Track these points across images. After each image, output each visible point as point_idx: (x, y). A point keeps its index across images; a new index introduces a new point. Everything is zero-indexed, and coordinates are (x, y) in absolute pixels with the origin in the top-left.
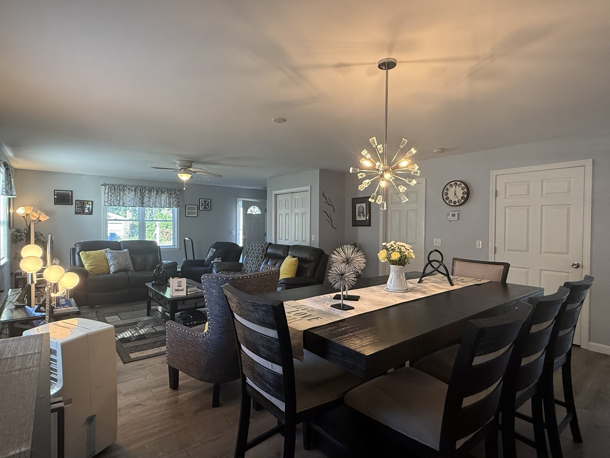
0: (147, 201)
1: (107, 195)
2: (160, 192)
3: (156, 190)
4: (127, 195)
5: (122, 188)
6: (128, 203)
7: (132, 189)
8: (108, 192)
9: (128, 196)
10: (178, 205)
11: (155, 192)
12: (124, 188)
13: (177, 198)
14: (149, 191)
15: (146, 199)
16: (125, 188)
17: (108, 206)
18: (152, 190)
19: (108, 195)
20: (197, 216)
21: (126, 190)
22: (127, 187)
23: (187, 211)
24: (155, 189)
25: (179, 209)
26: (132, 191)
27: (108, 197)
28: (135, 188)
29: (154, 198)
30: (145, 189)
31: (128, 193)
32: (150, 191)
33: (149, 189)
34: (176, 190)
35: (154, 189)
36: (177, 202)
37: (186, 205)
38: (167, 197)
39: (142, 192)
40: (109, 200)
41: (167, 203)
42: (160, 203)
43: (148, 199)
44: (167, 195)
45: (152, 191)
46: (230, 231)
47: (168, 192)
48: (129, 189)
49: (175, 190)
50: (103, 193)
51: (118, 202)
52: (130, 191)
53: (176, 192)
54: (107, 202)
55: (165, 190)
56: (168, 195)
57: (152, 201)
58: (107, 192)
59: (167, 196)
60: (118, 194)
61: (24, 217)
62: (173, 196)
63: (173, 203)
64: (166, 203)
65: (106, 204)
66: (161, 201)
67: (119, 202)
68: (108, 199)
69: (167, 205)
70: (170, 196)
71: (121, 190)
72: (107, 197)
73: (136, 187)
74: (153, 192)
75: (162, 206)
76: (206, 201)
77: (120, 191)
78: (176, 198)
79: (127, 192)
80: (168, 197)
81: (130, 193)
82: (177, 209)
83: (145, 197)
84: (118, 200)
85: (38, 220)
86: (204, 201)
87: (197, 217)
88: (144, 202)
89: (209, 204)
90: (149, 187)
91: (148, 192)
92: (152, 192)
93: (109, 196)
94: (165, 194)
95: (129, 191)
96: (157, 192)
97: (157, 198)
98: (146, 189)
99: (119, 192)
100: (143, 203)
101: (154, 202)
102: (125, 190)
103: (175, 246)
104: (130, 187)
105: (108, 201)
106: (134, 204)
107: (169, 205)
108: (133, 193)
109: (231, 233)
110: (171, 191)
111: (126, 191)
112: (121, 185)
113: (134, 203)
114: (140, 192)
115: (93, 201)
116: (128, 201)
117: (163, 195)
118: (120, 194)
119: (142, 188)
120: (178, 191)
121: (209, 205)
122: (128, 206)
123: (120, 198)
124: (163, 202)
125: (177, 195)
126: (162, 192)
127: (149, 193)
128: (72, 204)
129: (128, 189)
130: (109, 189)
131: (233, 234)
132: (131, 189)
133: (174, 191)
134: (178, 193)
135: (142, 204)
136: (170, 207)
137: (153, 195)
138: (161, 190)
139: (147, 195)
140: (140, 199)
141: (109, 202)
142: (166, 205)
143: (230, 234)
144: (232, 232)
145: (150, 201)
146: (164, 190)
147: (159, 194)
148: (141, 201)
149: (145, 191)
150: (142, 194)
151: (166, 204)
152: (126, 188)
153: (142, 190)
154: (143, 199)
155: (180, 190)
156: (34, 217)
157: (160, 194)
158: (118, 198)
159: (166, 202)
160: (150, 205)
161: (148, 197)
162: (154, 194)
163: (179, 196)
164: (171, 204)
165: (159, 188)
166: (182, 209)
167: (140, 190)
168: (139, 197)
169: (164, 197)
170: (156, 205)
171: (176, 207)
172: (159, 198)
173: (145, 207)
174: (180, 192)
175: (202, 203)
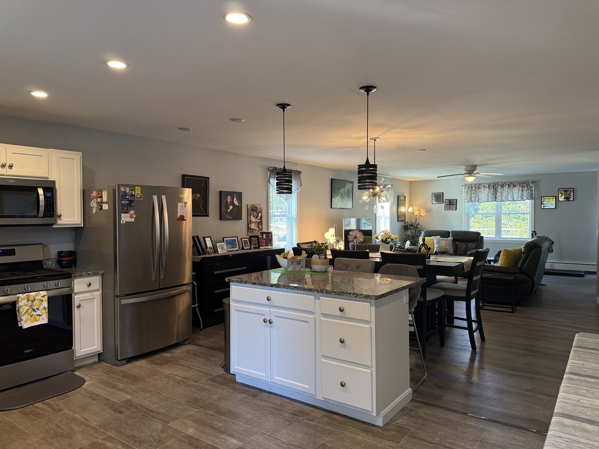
0: (499, 196)
1: (466, 193)
2: (511, 186)
4: (483, 192)
5: (478, 186)
6: (483, 199)
7: (486, 186)
8: (467, 191)
10: (531, 198)
11: (507, 186)
12: (479, 186)
14: (501, 186)
15: (499, 194)
16: (480, 186)
17: (467, 202)
18: (504, 185)
19: (467, 193)
21: (482, 187)
22: (482, 185)
23: (543, 202)
24: (507, 184)
25: (533, 201)
26: (486, 188)
27: (467, 195)
28: (489, 185)
32: (502, 186)
34: (529, 182)
35: (506, 184)
36: (530, 194)
37: (542, 197)
38: (519, 191)
39: (495, 188)
41: (520, 196)
42: (512, 197)
43: (501, 194)
44: (519, 188)
45: (505, 186)
47: (520, 185)
48: (484, 186)
49: (527, 183)
50: (464, 192)
51: (474, 199)
52: (485, 188)
53: (529, 185)
54: (466, 199)
55: (517, 183)
57: (504, 196)
58: (466, 191)
59: (519, 189)
60: (475, 192)
61: (412, 213)
62: (526, 188)
63: (526, 196)
65: (466, 201)
66: (513, 195)
68: (467, 197)
69: (519, 198)
71: (477, 188)
73: (490, 184)
74: (506, 186)
75: (514, 200)
76: (567, 191)
78: (529, 191)
79: (483, 189)
80: (520, 190)
81: (485, 190)
82: (532, 202)
83: (498, 192)
84: (474, 197)
85: (420, 216)
86: (565, 191)
87: (556, 209)
88: (497, 197)
90: (502, 183)
91: (500, 187)
92: (504, 187)
93: (468, 194)
94: (517, 188)
95: (484, 188)
96: (509, 186)
98: (499, 185)
99: (475, 190)
100: (496, 198)
101: (506, 196)
102: (480, 188)
103: (529, 238)
104: (485, 185)
110: (523, 184)
112: (477, 184)
115: (458, 199)
116: (483, 197)
117: (515, 188)
118: (476, 192)
119: (495, 185)
121: (571, 194)
122: (483, 201)
123: (476, 195)
124: (515, 195)
125: (530, 188)
126: (514, 186)
127: (501, 188)
128: (443, 203)
129: (483, 187)
130: (468, 188)
132: (485, 186)
134: (531, 185)
135: (495, 199)
136: (522, 199)
138: (512, 184)
139: (499, 191)
140: (494, 194)
141: (468, 199)
142: (518, 198)
145: (502, 195)
146: (516, 184)
147: (511, 188)
148: (494, 196)
149: (497, 187)
150: (495, 189)
152: (482, 186)
153: (495, 186)
154: (496, 195)
155: (534, 182)
156: (417, 213)
158: (475, 195)
159: (518, 196)
160: (503, 199)
161: (500, 192)
162: (506, 188)
163: (533, 188)
164: (523, 197)
165: (511, 183)
166: (536, 201)
167: (493, 187)
168: (492, 192)
169: (516, 191)
170: (508, 199)
171: (530, 200)
172: (511, 192)
173: (497, 201)
174: (534, 184)
175: (561, 194)
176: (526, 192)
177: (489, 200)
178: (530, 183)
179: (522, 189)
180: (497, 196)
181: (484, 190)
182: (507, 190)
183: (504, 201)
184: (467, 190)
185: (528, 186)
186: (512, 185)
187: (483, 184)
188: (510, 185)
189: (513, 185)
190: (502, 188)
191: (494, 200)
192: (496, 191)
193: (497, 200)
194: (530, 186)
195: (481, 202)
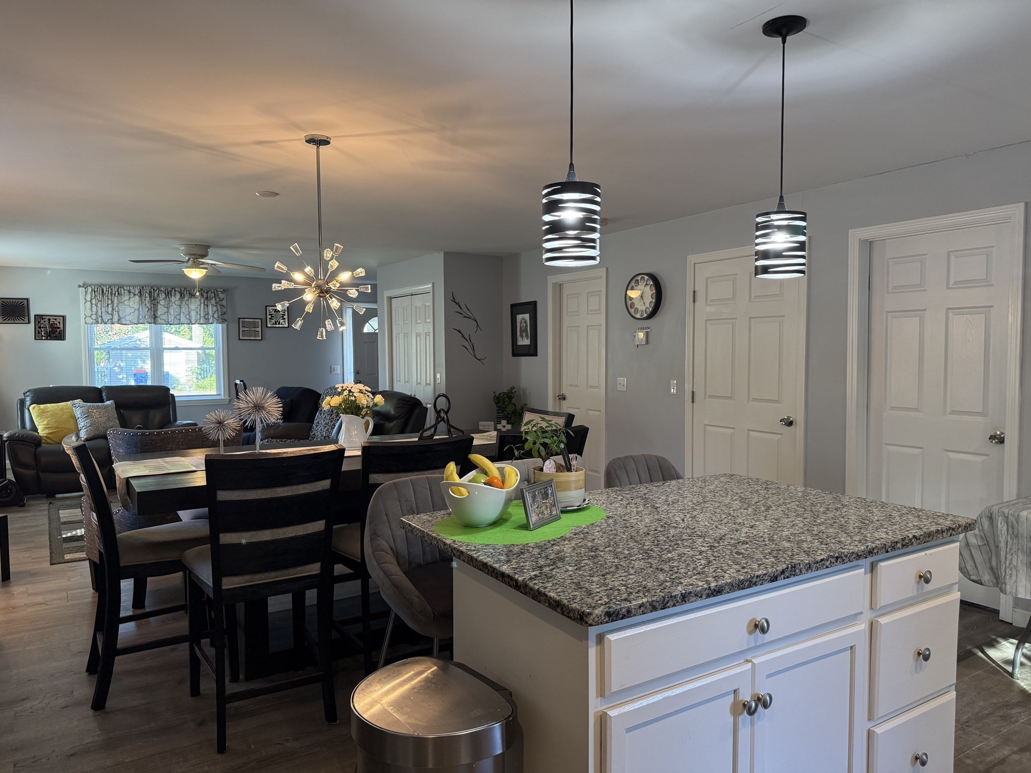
0: (163, 313)
1: (89, 303)
2: (186, 295)
3: (178, 292)
4: (126, 303)
5: (116, 290)
6: (128, 318)
7: (135, 291)
8: (91, 299)
9: (127, 305)
10: (222, 319)
11: (178, 295)
12: (119, 290)
13: (220, 305)
14: (165, 294)
15: (161, 310)
16: (121, 289)
17: (92, 324)
18: (171, 291)
19: (92, 304)
20: (261, 340)
21: (124, 293)
22: (125, 288)
23: (241, 329)
24: (176, 290)
25: (225, 325)
26: (135, 295)
27: (92, 307)
28: (140, 290)
29: (175, 306)
30: (159, 290)
31: (128, 299)
32: (168, 294)
33: (165, 290)
34: (218, 290)
35: (175, 291)
36: (220, 313)
37: (239, 318)
38: (200, 305)
39: (154, 297)
40: (93, 313)
41: (202, 315)
42: (188, 317)
43: (166, 310)
44: (200, 300)
45: (173, 294)
46: (331, 367)
47: (202, 295)
48: (129, 292)
49: (216, 291)
50: (82, 301)
51: (109, 317)
52: (132, 295)
53: (218, 294)
54: (90, 317)
56: (202, 301)
57: (172, 313)
58: (88, 298)
59: (201, 303)
60: (110, 302)
62: (213, 301)
63: (213, 316)
64: (198, 316)
65: (89, 320)
66: (189, 312)
67: (111, 316)
68: (92, 311)
69: (202, 319)
70: (206, 303)
71: (115, 294)
72: (90, 307)
73: (143, 288)
74: (175, 294)
75: (193, 323)
76: (278, 310)
77: (113, 295)
78: (219, 306)
79: (126, 298)
80: (202, 305)
81: (131, 299)
82: (222, 327)
83: (159, 306)
84: (110, 313)
86: (275, 310)
88: (159, 316)
89: (285, 315)
90: (166, 287)
91: (163, 296)
92: (171, 295)
93: (94, 305)
94: (197, 300)
95: (130, 295)
96: (181, 295)
97: (182, 306)
98: (161, 291)
99: (110, 298)
100: (155, 317)
101: (176, 314)
102: (121, 295)
103: (220, 395)
104: (131, 288)
105: (92, 315)
106: (139, 319)
107: (206, 319)
108: (137, 298)
109: (331, 370)
110: (207, 293)
111: (124, 296)
112: (115, 285)
113: (141, 317)
114: (150, 297)
115: (66, 316)
116: (129, 314)
117: (193, 300)
118: (112, 302)
119: (154, 290)
120: (222, 292)
121: (285, 317)
122: (129, 322)
123: (113, 309)
124: (193, 314)
125: (219, 301)
126: (192, 295)
127: (166, 298)
128: (29, 323)
129: (126, 292)
130: (93, 292)
131: (336, 372)
132: (132, 291)
133: (214, 293)
134: (222, 296)
135: (154, 319)
136: (207, 322)
137: (173, 301)
138: (188, 292)
139: (162, 302)
140: (151, 309)
141: (94, 317)
142: (200, 319)
143: (331, 373)
144: (334, 368)
145: (168, 312)
146: (195, 292)
147: (186, 299)
148: (153, 313)
149: (158, 295)
150: (154, 300)
151: (198, 318)
152: (124, 290)
153: (154, 292)
154: (156, 310)
155: (225, 290)
157: (188, 300)
158: (110, 309)
159: (200, 314)
160: (170, 320)
161: (164, 306)
162: (175, 299)
163: (224, 303)
164: (208, 316)
166: (231, 325)
167: (149, 294)
168: (148, 305)
169: (195, 305)
170: (180, 320)
171: (220, 323)
172: (186, 306)
173: (160, 324)
174: (225, 294)
175: (270, 315)
176: (215, 307)
177: (141, 321)
178: (220, 291)
179: (207, 302)
180: (159, 313)
181: (129, 298)
183: (172, 323)
184: (91, 296)
185: (216, 297)
186: (188, 294)
187: (127, 286)
188: (184, 294)
189: (189, 293)
190: (169, 298)
191: (153, 321)
192: (154, 303)
193: (159, 321)
194: (219, 298)
195: (125, 324)
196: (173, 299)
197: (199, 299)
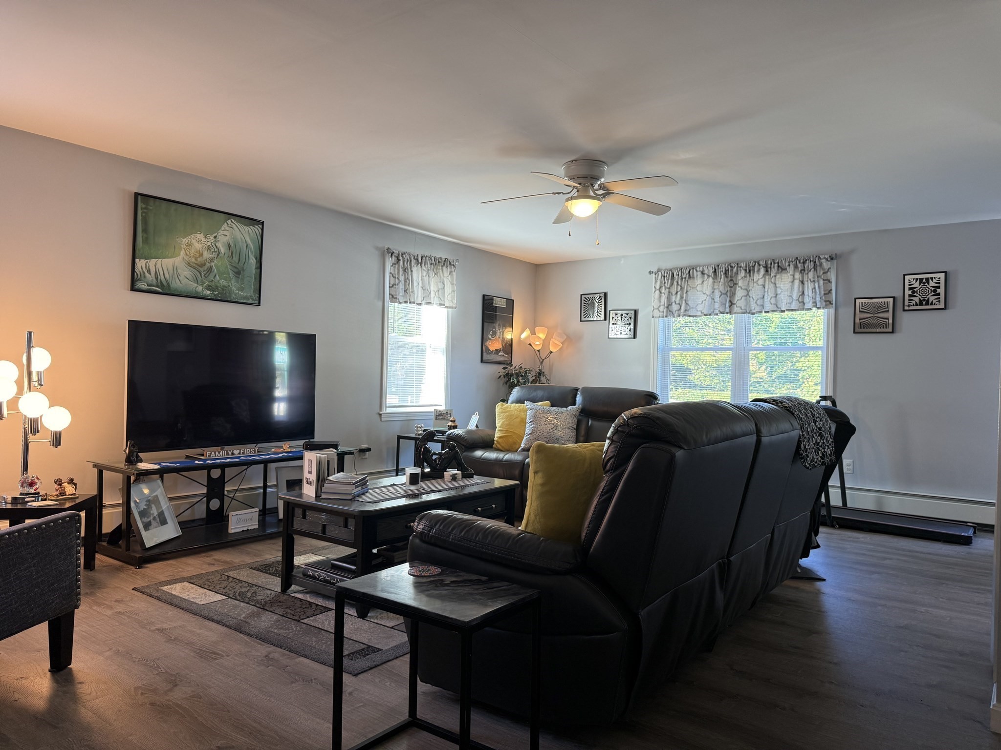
0: (740, 298)
1: (657, 292)
2: (773, 269)
3: (763, 267)
4: (699, 287)
5: (687, 272)
6: (700, 308)
7: (709, 271)
8: (661, 287)
9: (700, 291)
10: (825, 301)
11: (762, 271)
12: (691, 272)
13: (824, 280)
14: (746, 270)
15: (740, 293)
16: (693, 271)
17: (659, 317)
18: (754, 267)
19: (661, 293)
20: (892, 331)
21: (697, 275)
22: (698, 269)
23: (858, 315)
24: (761, 263)
25: (832, 311)
26: (709, 276)
27: (660, 297)
28: (715, 270)
29: (758, 287)
30: (738, 266)
31: (700, 283)
32: (750, 271)
33: (746, 267)
34: (822, 257)
35: (759, 265)
36: (823, 292)
37: (856, 299)
38: (793, 282)
39: (731, 277)
40: (661, 304)
41: (795, 297)
42: (773, 301)
43: (745, 293)
44: (794, 276)
45: (756, 270)
47: (796, 267)
48: (703, 273)
49: (817, 259)
50: (652, 290)
51: (677, 307)
52: (706, 277)
53: (821, 264)
54: (658, 308)
55: (789, 262)
56: (796, 276)
57: (754, 297)
58: (658, 287)
59: (794, 279)
60: (679, 288)
62: (811, 274)
63: (812, 298)
65: (657, 313)
66: (777, 295)
68: (660, 302)
69: (794, 303)
70: (801, 278)
71: (685, 278)
72: (658, 297)
73: (718, 266)
74: (759, 270)
76: (927, 279)
77: (684, 280)
78: (821, 282)
79: (699, 281)
80: (797, 282)
81: (705, 283)
82: (828, 314)
83: (738, 289)
84: (677, 302)
86: (921, 279)
87: (895, 334)
88: (735, 302)
89: (939, 287)
90: (748, 262)
91: (743, 273)
92: (754, 270)
93: (663, 294)
94: (789, 275)
95: (703, 277)
96: (767, 271)
97: (767, 286)
98: (741, 267)
99: (679, 283)
100: (732, 304)
101: (759, 298)
102: (694, 278)
104: (705, 268)
105: (660, 306)
107: (800, 302)
108: (711, 280)
110: (804, 263)
111: (697, 279)
112: (687, 267)
114: (727, 277)
115: (638, 310)
116: (700, 302)
117: (784, 275)
118: (682, 289)
119: (731, 267)
120: (827, 259)
121: (938, 291)
122: (699, 313)
123: (682, 297)
124: (782, 295)
125: (823, 273)
126: (782, 269)
127: (745, 277)
128: (605, 319)
129: (699, 273)
130: (663, 278)
132: (706, 272)
133: (815, 262)
134: (826, 265)
135: (730, 306)
136: (802, 306)
137: (755, 280)
138: (776, 265)
139: (740, 283)
140: (726, 294)
141: (662, 308)
145: (748, 296)
146: (787, 264)
147: (772, 275)
148: (728, 299)
149: (737, 273)
150: (731, 280)
151: (790, 302)
152: (697, 271)
153: (732, 270)
154: (733, 294)
155: (834, 256)
157: (775, 276)
158: (679, 296)
159: (791, 297)
160: (750, 308)
161: (742, 288)
162: (759, 276)
163: (831, 275)
164: (803, 298)
165: (774, 261)
166: (840, 311)
167: (725, 273)
168: (722, 289)
169: (786, 283)
170: (763, 306)
171: (824, 308)
172: (772, 286)
173: (735, 313)
174: (835, 262)
175: (910, 289)
176: (812, 284)
177: (715, 312)
178: (825, 258)
179: (803, 277)
180: (737, 297)
181: (703, 282)
182: (761, 282)
183: (753, 311)
184: (661, 283)
185: (818, 268)
186: (776, 268)
187: (700, 266)
188: (771, 268)
189: (778, 266)
190: (750, 276)
191: (728, 310)
192: (732, 284)
193: (735, 309)
194: (823, 269)
195: (696, 316)
196: (756, 277)
197: (791, 272)
